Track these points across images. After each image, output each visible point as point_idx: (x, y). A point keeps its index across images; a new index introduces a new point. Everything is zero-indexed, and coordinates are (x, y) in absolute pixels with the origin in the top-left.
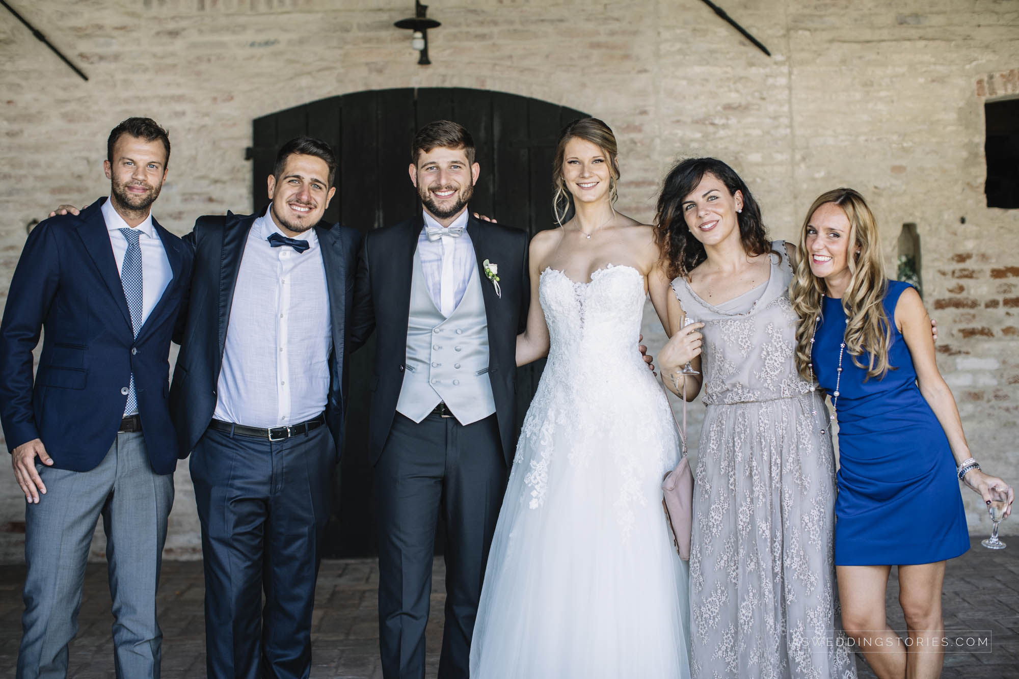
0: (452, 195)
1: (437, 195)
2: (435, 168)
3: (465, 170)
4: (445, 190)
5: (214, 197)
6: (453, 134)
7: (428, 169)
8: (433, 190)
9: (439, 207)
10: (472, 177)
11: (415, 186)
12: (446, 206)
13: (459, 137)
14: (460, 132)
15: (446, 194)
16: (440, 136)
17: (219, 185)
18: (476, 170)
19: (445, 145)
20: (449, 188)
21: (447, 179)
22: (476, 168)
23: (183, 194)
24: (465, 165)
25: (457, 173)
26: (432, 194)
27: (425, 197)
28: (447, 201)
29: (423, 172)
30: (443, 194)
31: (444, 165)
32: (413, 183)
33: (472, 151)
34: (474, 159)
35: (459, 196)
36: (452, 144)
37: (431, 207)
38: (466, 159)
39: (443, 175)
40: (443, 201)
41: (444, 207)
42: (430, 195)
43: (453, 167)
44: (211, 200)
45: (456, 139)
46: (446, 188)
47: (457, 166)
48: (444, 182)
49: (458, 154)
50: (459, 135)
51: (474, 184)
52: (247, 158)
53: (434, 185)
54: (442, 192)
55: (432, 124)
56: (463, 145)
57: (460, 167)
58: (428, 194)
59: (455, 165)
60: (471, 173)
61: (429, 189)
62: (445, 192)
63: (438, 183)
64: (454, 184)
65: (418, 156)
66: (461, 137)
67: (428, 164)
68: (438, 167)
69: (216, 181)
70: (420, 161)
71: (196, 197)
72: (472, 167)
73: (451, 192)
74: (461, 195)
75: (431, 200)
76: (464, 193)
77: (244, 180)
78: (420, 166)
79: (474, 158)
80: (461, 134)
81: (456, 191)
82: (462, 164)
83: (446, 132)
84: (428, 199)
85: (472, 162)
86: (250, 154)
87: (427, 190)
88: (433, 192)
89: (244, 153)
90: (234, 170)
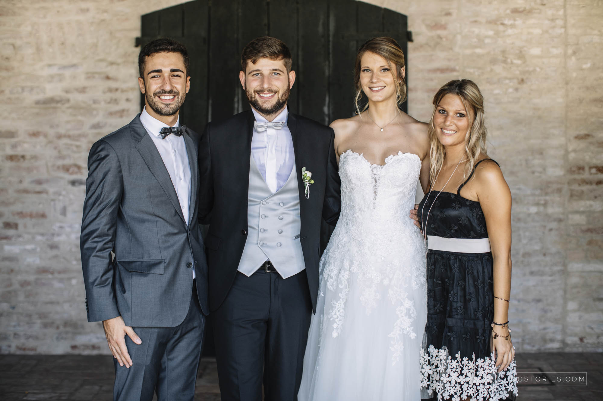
0: (272, 96)
1: (261, 97)
2: (259, 75)
3: (283, 77)
4: (267, 92)
5: (110, 75)
6: (274, 48)
7: (253, 75)
8: (258, 92)
9: (263, 105)
10: (289, 81)
11: (244, 88)
12: (268, 106)
13: (279, 50)
14: (280, 46)
15: (268, 95)
16: (264, 49)
17: (114, 67)
18: (292, 77)
19: (267, 57)
20: (270, 91)
21: (269, 84)
22: (293, 75)
23: (87, 73)
24: (283, 72)
25: (277, 79)
26: (257, 95)
27: (251, 98)
28: (268, 101)
29: (250, 78)
30: (265, 96)
31: (266, 72)
32: (242, 87)
33: (290, 61)
34: (291, 68)
35: (278, 97)
36: (273, 55)
37: (255, 104)
38: (284, 67)
39: (266, 80)
40: (266, 101)
41: (266, 105)
42: (255, 96)
43: (274, 74)
44: (108, 78)
45: (276, 52)
46: (268, 91)
47: (277, 73)
48: (266, 86)
49: (278, 64)
50: (279, 48)
51: (291, 87)
52: (137, 46)
53: (258, 88)
54: (265, 94)
55: (258, 39)
56: (282, 56)
57: (279, 74)
58: (253, 94)
59: (276, 72)
60: (289, 79)
61: (254, 92)
62: (267, 94)
63: (262, 87)
64: (274, 88)
65: (246, 64)
66: (280, 49)
67: (254, 71)
68: (262, 74)
69: (112, 64)
70: (247, 69)
71: (97, 76)
72: (289, 75)
73: (272, 94)
74: (280, 97)
75: (256, 100)
76: (283, 95)
77: (134, 63)
78: (247, 73)
79: (291, 66)
80: (281, 48)
81: (276, 93)
82: (281, 71)
83: (269, 46)
84: (253, 100)
85: (289, 70)
86: (138, 42)
87: (253, 92)
88: (258, 93)
89: (133, 42)
90: (126, 55)
